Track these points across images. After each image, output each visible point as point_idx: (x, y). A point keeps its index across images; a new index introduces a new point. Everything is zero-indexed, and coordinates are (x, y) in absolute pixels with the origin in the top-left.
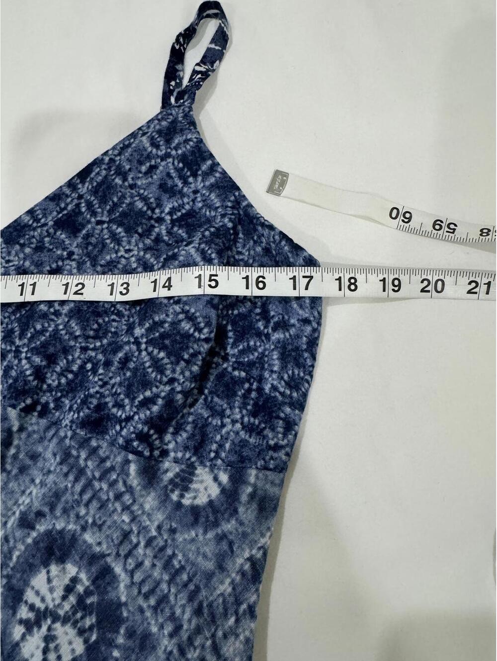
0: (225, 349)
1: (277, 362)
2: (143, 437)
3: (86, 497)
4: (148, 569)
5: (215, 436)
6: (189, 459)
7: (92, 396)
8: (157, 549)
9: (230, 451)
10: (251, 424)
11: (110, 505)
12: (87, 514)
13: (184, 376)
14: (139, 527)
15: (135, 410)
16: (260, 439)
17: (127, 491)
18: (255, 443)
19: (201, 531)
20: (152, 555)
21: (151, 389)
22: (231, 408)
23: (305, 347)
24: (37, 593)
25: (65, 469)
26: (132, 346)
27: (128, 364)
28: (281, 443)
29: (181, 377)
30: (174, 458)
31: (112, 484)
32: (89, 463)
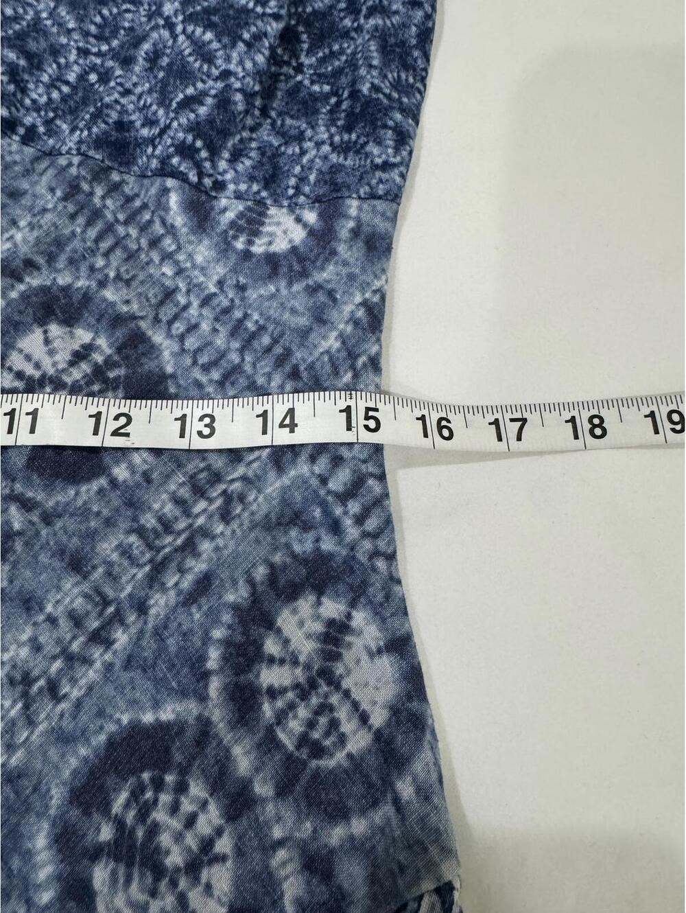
0: (297, 58)
1: (375, 54)
2: (185, 151)
3: (105, 245)
4: (207, 333)
5: (293, 168)
6: (258, 192)
7: (108, 106)
8: (218, 310)
9: (317, 181)
10: (346, 142)
11: (143, 256)
12: (107, 265)
13: (244, 69)
14: (189, 284)
15: (172, 115)
16: (360, 159)
17: (168, 232)
18: (354, 165)
19: (283, 284)
20: (211, 316)
21: (194, 85)
22: (313, 127)
23: (414, 42)
24: (28, 358)
25: (71, 208)
26: (162, 31)
27: (159, 61)
28: (392, 160)
29: (240, 69)
30: (235, 192)
31: (144, 228)
32: (109, 202)
